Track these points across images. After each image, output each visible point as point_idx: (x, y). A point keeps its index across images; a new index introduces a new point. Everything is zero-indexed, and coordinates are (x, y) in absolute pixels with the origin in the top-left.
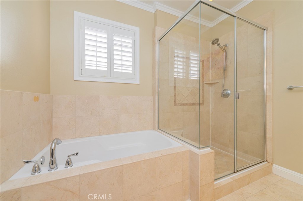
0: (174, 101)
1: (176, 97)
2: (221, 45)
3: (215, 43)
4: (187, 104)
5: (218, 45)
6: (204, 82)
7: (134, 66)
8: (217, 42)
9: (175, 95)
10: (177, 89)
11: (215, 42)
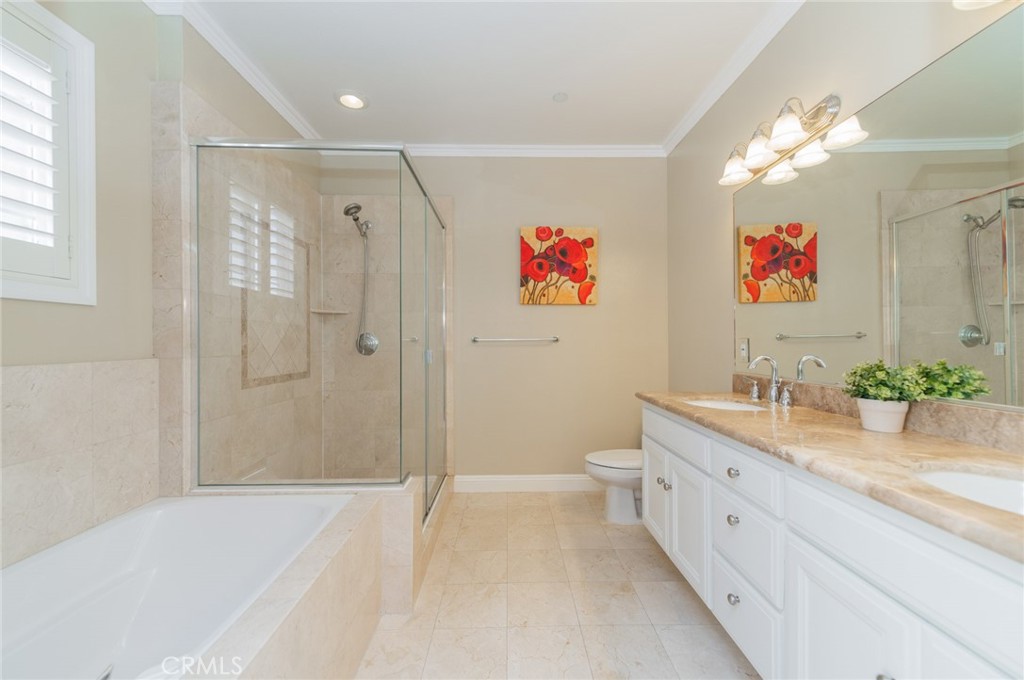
0: (243, 373)
1: (246, 357)
2: (361, 221)
3: (352, 214)
4: (274, 380)
5: (356, 220)
6: (312, 310)
7: (64, 210)
8: (356, 212)
9: (244, 353)
10: (249, 331)
11: (353, 211)
